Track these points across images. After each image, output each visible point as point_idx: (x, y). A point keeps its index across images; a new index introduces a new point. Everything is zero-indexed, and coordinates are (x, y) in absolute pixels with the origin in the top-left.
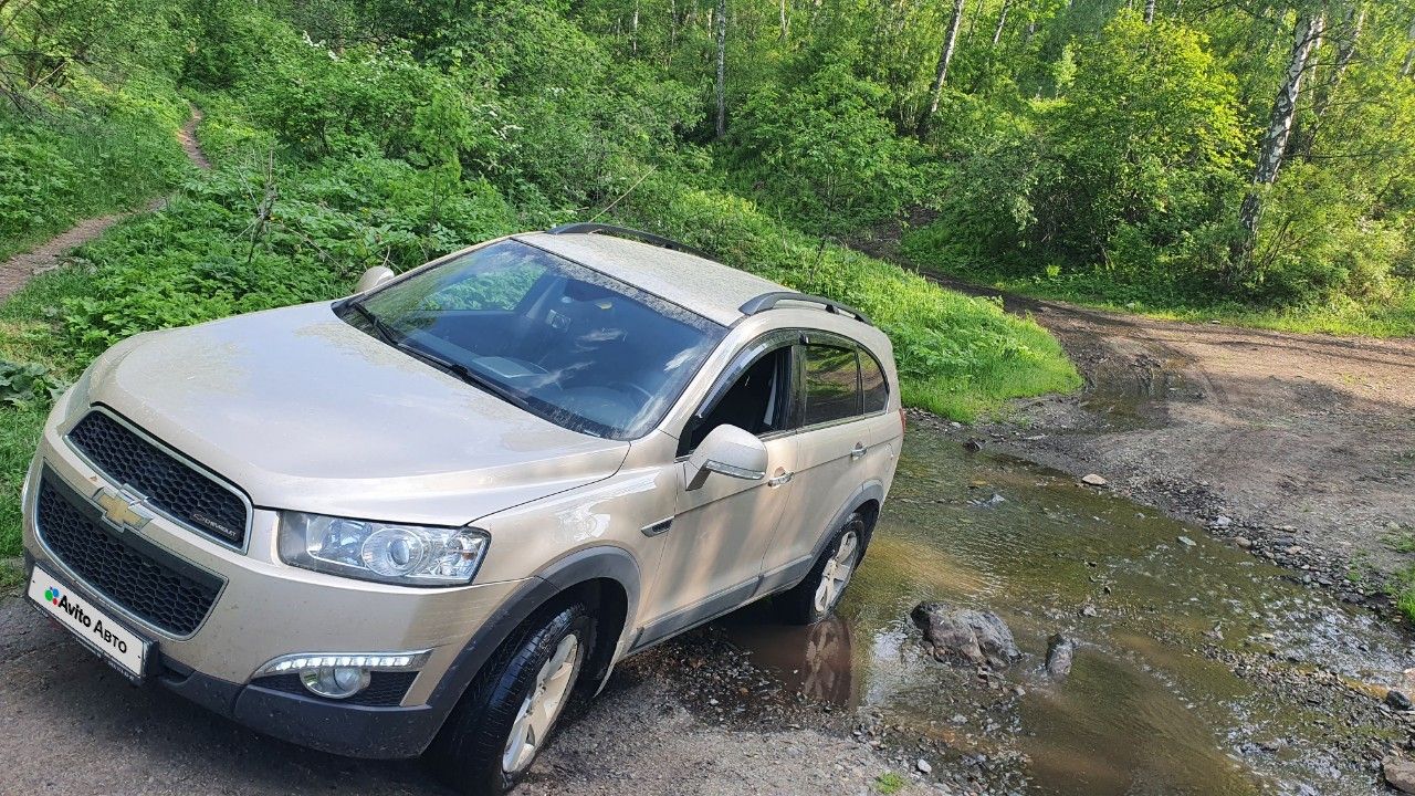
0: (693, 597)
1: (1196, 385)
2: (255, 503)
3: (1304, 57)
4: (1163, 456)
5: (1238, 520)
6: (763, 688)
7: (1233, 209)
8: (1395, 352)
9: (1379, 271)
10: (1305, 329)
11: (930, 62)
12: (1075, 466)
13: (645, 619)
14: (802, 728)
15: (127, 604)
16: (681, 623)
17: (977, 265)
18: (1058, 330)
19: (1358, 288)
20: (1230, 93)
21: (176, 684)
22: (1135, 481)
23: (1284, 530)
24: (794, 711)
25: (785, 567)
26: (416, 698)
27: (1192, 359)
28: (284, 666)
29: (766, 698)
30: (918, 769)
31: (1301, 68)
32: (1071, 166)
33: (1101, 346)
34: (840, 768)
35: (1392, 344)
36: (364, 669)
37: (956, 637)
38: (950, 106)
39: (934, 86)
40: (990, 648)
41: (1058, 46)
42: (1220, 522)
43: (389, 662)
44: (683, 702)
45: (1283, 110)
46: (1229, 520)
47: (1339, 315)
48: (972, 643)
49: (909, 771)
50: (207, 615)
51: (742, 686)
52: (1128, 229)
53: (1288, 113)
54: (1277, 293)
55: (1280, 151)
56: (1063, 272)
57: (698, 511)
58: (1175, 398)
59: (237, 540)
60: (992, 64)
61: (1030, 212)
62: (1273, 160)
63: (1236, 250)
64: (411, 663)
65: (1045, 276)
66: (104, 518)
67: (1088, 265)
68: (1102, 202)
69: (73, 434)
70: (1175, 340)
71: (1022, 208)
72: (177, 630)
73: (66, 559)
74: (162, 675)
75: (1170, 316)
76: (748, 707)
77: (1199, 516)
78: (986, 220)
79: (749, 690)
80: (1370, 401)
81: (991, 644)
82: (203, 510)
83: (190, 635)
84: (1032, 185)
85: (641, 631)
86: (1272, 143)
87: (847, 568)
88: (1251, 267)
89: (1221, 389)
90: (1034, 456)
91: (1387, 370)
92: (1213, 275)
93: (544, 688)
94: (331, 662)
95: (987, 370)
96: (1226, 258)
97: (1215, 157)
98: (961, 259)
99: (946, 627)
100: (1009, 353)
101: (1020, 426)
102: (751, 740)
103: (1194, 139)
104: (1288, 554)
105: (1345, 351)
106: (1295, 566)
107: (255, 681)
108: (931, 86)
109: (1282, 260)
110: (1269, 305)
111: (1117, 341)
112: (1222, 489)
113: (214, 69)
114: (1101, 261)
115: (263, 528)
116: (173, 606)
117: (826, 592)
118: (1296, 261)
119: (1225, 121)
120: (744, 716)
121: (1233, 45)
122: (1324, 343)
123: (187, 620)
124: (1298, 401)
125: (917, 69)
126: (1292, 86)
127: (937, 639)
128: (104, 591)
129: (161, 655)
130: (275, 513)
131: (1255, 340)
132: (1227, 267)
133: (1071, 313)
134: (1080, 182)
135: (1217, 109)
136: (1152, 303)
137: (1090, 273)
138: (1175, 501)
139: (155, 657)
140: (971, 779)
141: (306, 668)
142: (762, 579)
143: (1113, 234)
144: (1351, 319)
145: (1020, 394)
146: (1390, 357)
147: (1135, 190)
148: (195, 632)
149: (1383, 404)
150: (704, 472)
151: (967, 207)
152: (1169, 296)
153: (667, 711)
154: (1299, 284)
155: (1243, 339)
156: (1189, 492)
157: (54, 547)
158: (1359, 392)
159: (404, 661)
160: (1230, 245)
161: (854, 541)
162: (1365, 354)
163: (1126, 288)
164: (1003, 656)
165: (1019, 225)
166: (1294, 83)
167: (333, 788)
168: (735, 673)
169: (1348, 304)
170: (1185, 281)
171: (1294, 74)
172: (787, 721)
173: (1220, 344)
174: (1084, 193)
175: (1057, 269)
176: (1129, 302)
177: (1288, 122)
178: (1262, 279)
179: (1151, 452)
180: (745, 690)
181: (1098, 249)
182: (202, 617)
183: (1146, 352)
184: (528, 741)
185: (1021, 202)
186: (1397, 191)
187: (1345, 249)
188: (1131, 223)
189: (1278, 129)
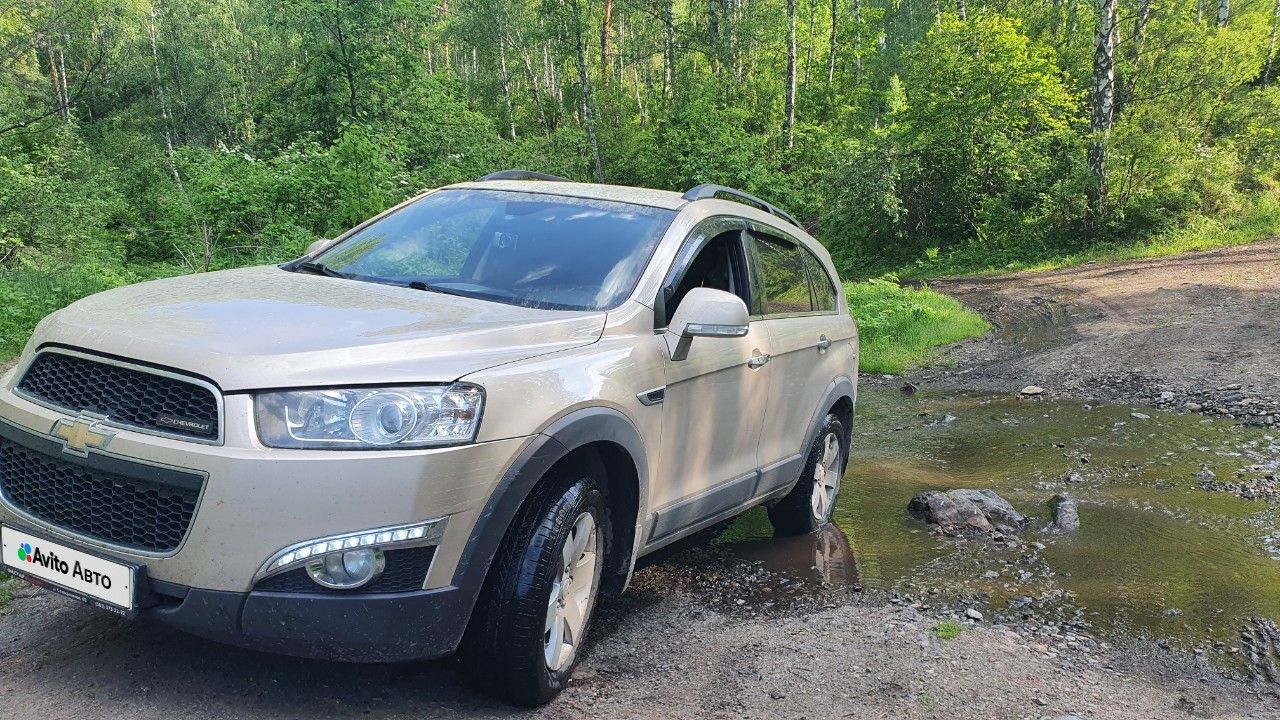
0: (697, 486)
1: (1093, 309)
2: (224, 389)
3: (1110, 15)
4: (1089, 360)
5: (1181, 391)
6: (785, 584)
7: (1080, 162)
8: (1262, 252)
9: (1227, 189)
10: (1175, 250)
11: (778, 105)
12: (1010, 386)
13: (657, 504)
14: (838, 606)
15: (106, 536)
16: (692, 515)
17: (863, 264)
18: (954, 295)
19: (1211, 207)
20: (1052, 63)
21: (173, 611)
22: (1073, 383)
23: (1228, 389)
24: (823, 597)
25: (778, 464)
26: (440, 577)
27: (1081, 291)
28: (287, 560)
29: (791, 592)
30: (968, 617)
31: (1110, 26)
32: (926, 157)
33: (996, 299)
34: (891, 626)
35: (1258, 247)
36: (375, 548)
37: (960, 513)
38: (804, 139)
39: (786, 125)
40: (996, 517)
41: (884, 82)
42: (1164, 396)
43: (402, 535)
44: (711, 608)
45: (1103, 65)
46: (1172, 394)
47: (1202, 231)
48: (978, 515)
49: (961, 620)
50: (192, 521)
51: (764, 587)
52: (991, 200)
53: (1109, 67)
54: (1139, 225)
55: (1110, 101)
56: (941, 252)
57: (687, 383)
58: (1078, 320)
59: (212, 434)
60: (833, 98)
61: (900, 205)
62: (1105, 111)
63: (1093, 196)
64: (426, 533)
65: (926, 259)
66: (65, 449)
67: (962, 242)
68: (963, 183)
69: (21, 385)
70: (1059, 281)
71: (892, 203)
72: (163, 547)
73: (35, 511)
74: (157, 606)
75: (1049, 266)
76: (776, 601)
77: (1141, 397)
78: (861, 226)
79: (772, 588)
80: (1256, 291)
81: (995, 512)
82: (169, 413)
83: (177, 550)
84: (897, 182)
85: (656, 518)
86: (1101, 96)
87: (835, 475)
88: (1110, 209)
89: (1120, 307)
90: (971, 385)
91: (1261, 265)
92: (1077, 223)
93: (571, 577)
94: (337, 545)
95: (902, 327)
96: (1086, 206)
97: (1053, 122)
98: (847, 262)
99: (948, 506)
100: (917, 314)
101: (947, 367)
102: (791, 623)
103: (1029, 112)
104: (1241, 406)
105: (1216, 259)
106: (1253, 415)
107: (259, 585)
108: (784, 128)
109: (1137, 196)
110: (1135, 237)
111: (1008, 291)
112: (1155, 371)
113: (153, 244)
114: (975, 236)
115: (238, 414)
116: (154, 523)
117: (820, 499)
118: (1150, 193)
119: (1054, 90)
120: (776, 608)
121: (1040, 32)
122: (1194, 258)
123: (171, 533)
124: (1192, 303)
125: (769, 114)
126: (1107, 43)
127: (943, 519)
128: (78, 530)
129: (150, 580)
130: (247, 396)
131: (1132, 267)
132: (1089, 213)
133: (960, 282)
134: (937, 171)
135: (1044, 79)
136: (1031, 261)
137: (965, 248)
138: (1113, 391)
139: (144, 582)
140: (1025, 617)
141: (311, 557)
142: (760, 475)
143: (977, 209)
144: (1213, 234)
145: (938, 343)
146: (1258, 256)
147: (988, 166)
148: (181, 544)
149: (1269, 291)
150: (687, 338)
151: (840, 218)
152: (1042, 250)
153: (697, 616)
154: (1156, 213)
155: (1122, 268)
156: (1125, 381)
157: (20, 504)
158: (1242, 285)
159: (418, 533)
160: (1086, 193)
161: (836, 444)
162: (1236, 258)
163: (1004, 253)
164: (1011, 522)
165: (892, 218)
166: (1108, 40)
167: (368, 712)
168: (753, 578)
169: (1205, 223)
170: (1052, 234)
171: (1105, 33)
172: (821, 603)
173: (1102, 276)
174: (945, 179)
175: (936, 251)
176: (1008, 263)
177: (1111, 75)
178: (1123, 216)
179: (1076, 359)
180: (768, 589)
181: (968, 226)
182: (186, 525)
183: (1037, 294)
184: (565, 641)
185: (890, 197)
186: (1220, 122)
187: (1189, 176)
188: (992, 195)
189: (1104, 83)
